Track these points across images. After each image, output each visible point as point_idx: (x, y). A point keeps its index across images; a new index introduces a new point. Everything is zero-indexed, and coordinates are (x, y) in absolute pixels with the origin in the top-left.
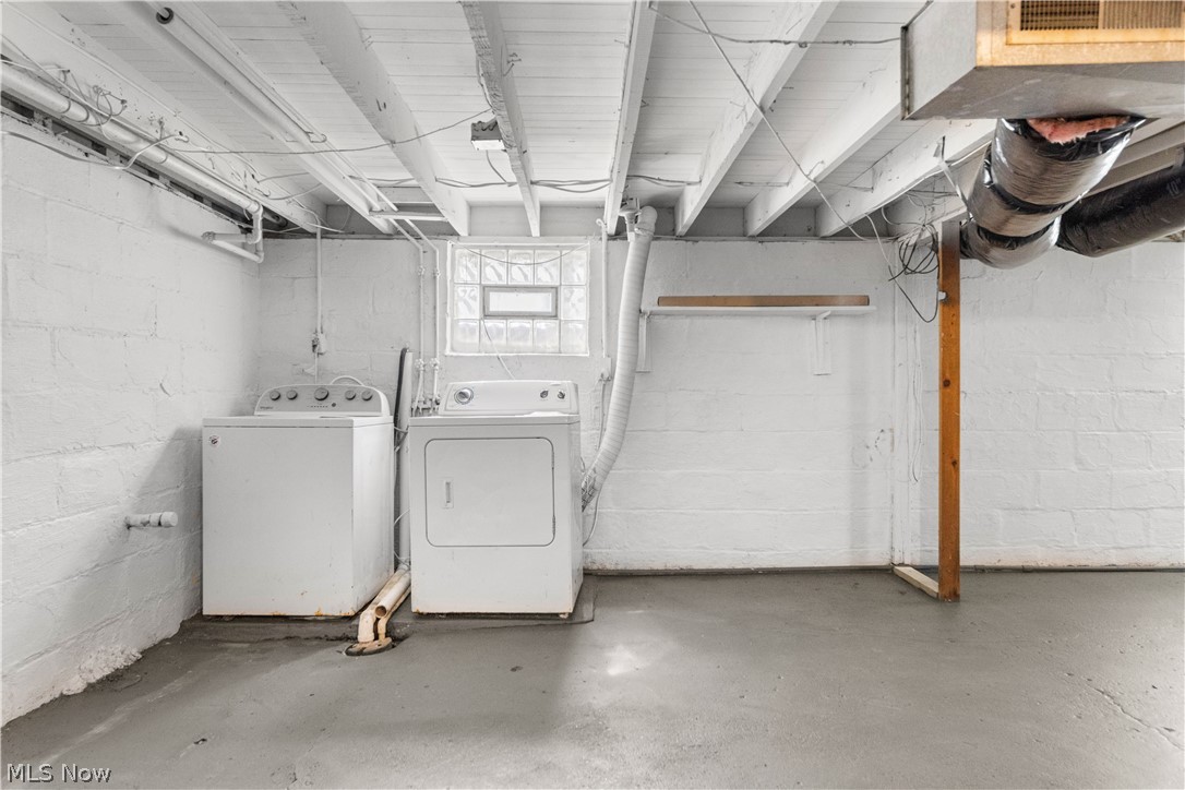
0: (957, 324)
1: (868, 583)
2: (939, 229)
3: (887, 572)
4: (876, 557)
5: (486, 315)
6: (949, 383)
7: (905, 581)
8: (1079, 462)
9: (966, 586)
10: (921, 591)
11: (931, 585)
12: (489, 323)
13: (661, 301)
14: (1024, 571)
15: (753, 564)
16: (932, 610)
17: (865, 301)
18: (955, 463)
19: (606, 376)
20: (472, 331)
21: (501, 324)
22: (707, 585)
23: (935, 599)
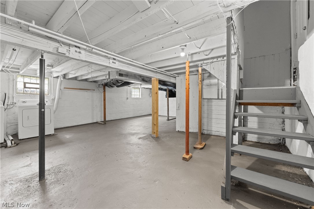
0: (105, 93)
1: (94, 124)
2: (103, 83)
3: (97, 123)
4: (95, 121)
5: (25, 87)
6: (105, 100)
7: (99, 123)
8: (116, 108)
9: (106, 122)
10: (101, 124)
11: (103, 123)
12: (26, 89)
13: (64, 88)
14: (111, 120)
15: (78, 124)
16: (103, 125)
17: (94, 90)
18: (105, 109)
19: (54, 98)
20: (21, 90)
21: (29, 89)
22: (72, 128)
23: (103, 124)
